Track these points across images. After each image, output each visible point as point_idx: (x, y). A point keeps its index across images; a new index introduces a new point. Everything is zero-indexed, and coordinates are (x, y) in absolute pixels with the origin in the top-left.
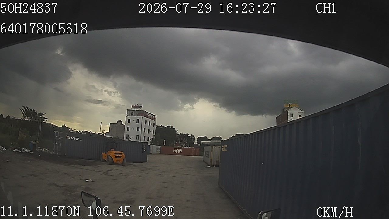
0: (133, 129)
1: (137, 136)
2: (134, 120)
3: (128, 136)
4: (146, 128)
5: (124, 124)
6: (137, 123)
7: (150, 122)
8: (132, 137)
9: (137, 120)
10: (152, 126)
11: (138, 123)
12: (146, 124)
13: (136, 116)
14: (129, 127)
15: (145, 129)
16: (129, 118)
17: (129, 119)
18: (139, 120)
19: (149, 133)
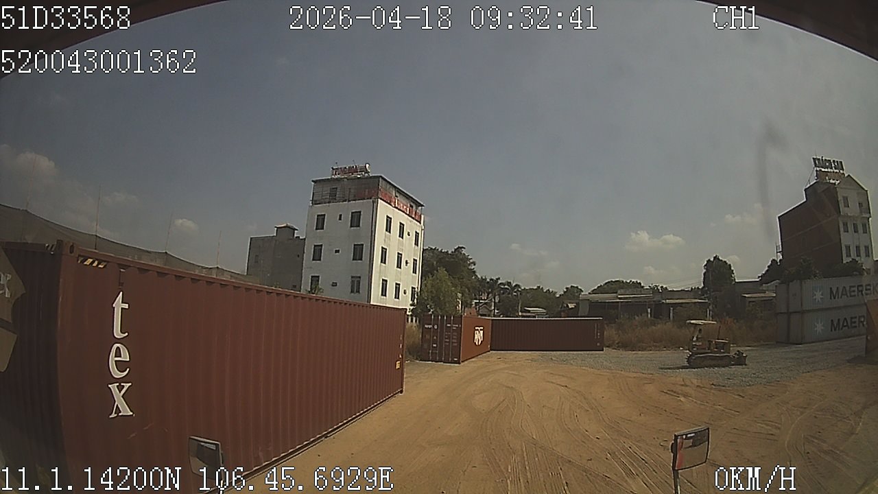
0: (337, 251)
1: (352, 277)
2: (341, 216)
3: (315, 279)
4: (389, 245)
5: (301, 238)
6: (351, 226)
7: (402, 226)
8: (334, 285)
9: (352, 213)
10: (409, 240)
11: (359, 226)
12: (388, 229)
13: (349, 201)
14: (322, 245)
15: (384, 251)
16: (320, 209)
17: (318, 216)
18: (360, 212)
19: (399, 266)
